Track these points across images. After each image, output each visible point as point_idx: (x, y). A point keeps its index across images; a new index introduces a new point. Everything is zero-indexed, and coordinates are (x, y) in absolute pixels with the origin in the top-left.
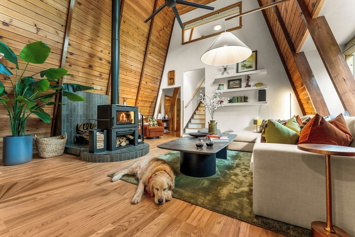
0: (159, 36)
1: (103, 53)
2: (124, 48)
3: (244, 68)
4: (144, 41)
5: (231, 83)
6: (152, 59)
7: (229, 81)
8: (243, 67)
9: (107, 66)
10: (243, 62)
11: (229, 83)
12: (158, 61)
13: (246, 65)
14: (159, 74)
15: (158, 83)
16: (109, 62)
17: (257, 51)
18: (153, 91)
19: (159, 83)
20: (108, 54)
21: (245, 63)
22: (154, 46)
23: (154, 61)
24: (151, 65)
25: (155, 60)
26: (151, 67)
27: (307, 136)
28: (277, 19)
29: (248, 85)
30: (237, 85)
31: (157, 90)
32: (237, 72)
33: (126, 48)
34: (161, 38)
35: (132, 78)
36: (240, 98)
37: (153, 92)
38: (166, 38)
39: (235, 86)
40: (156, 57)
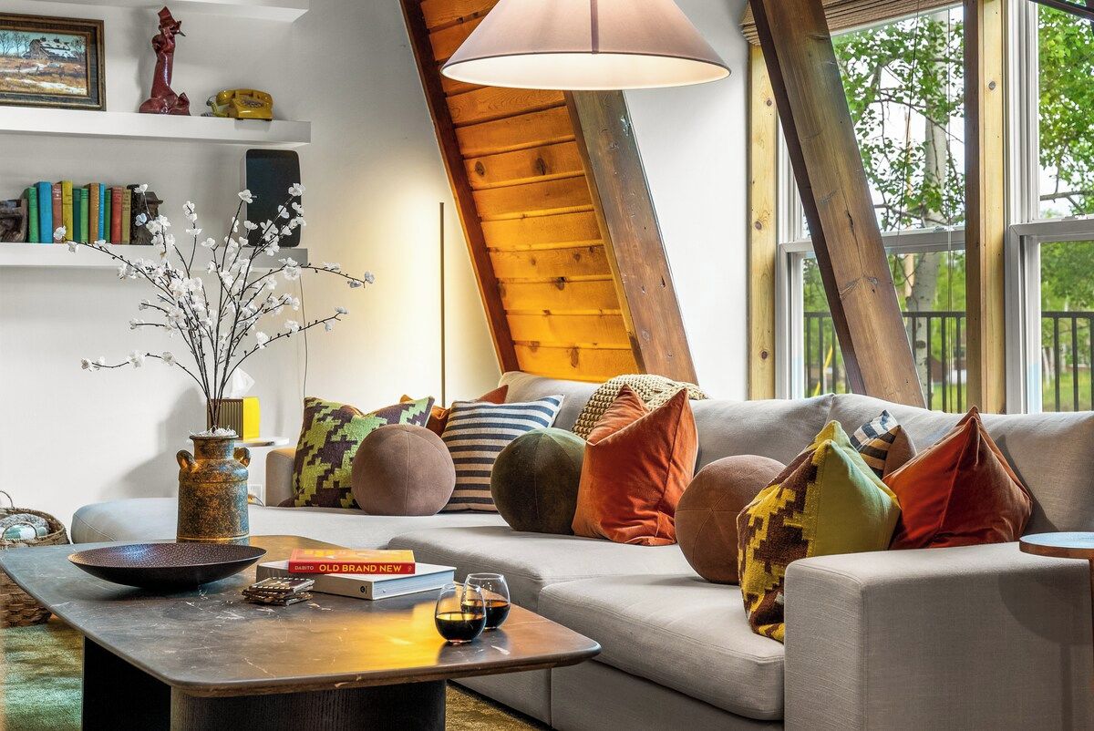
27: (939, 509)
29: (164, 98)
30: (61, 74)
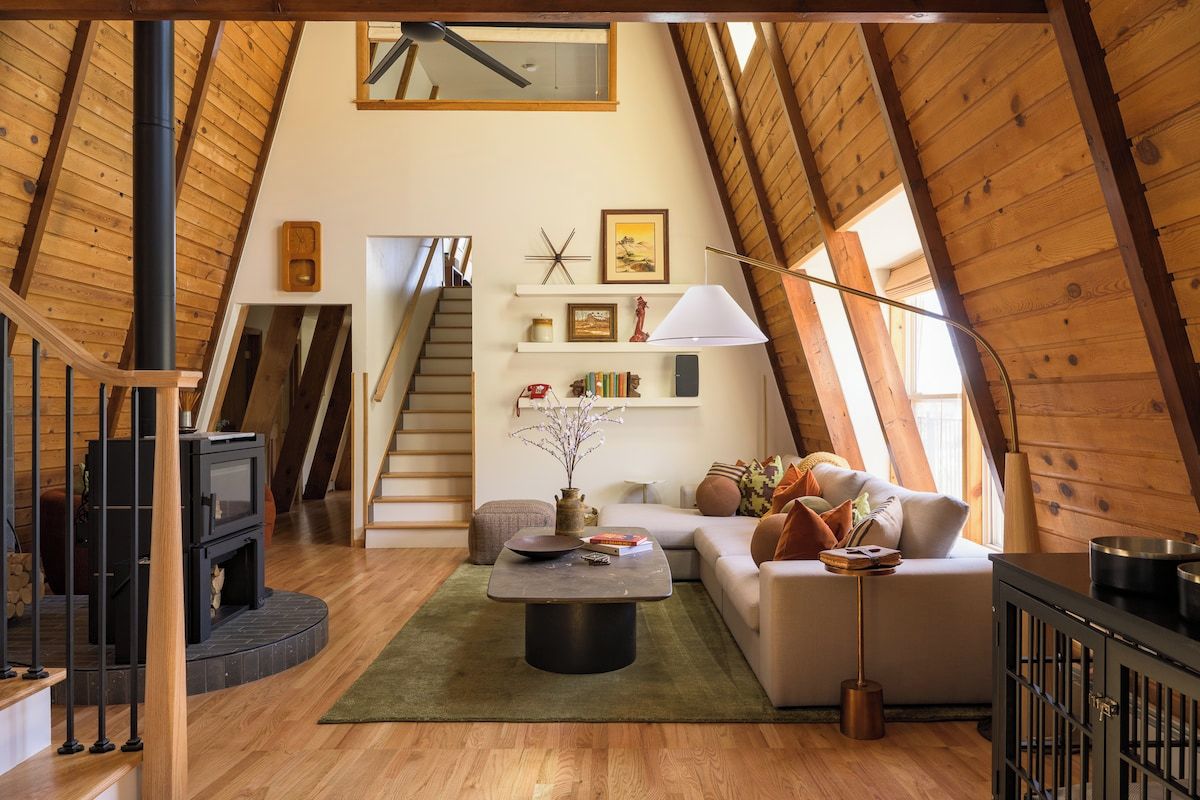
0: (246, 48)
1: (8, 137)
2: (98, 110)
3: (628, 268)
4: (185, 71)
5: (580, 316)
6: (210, 157)
7: (571, 309)
8: (623, 264)
9: (19, 206)
10: (623, 242)
11: (573, 315)
12: (231, 166)
13: (631, 258)
14: (230, 227)
15: (222, 274)
16: (27, 184)
17: (667, 211)
18: (196, 315)
19: (224, 273)
20: (29, 140)
21: (629, 248)
22: (223, 96)
23: (214, 167)
24: (201, 187)
25: (221, 161)
26: (201, 198)
28: (738, 138)
29: (639, 336)
30: (600, 327)
31: (213, 307)
32: (604, 280)
33: (109, 108)
34: (253, 56)
35: (114, 256)
36: (613, 381)
37: (198, 320)
38: (275, 58)
39: (594, 332)
40: (226, 149)
